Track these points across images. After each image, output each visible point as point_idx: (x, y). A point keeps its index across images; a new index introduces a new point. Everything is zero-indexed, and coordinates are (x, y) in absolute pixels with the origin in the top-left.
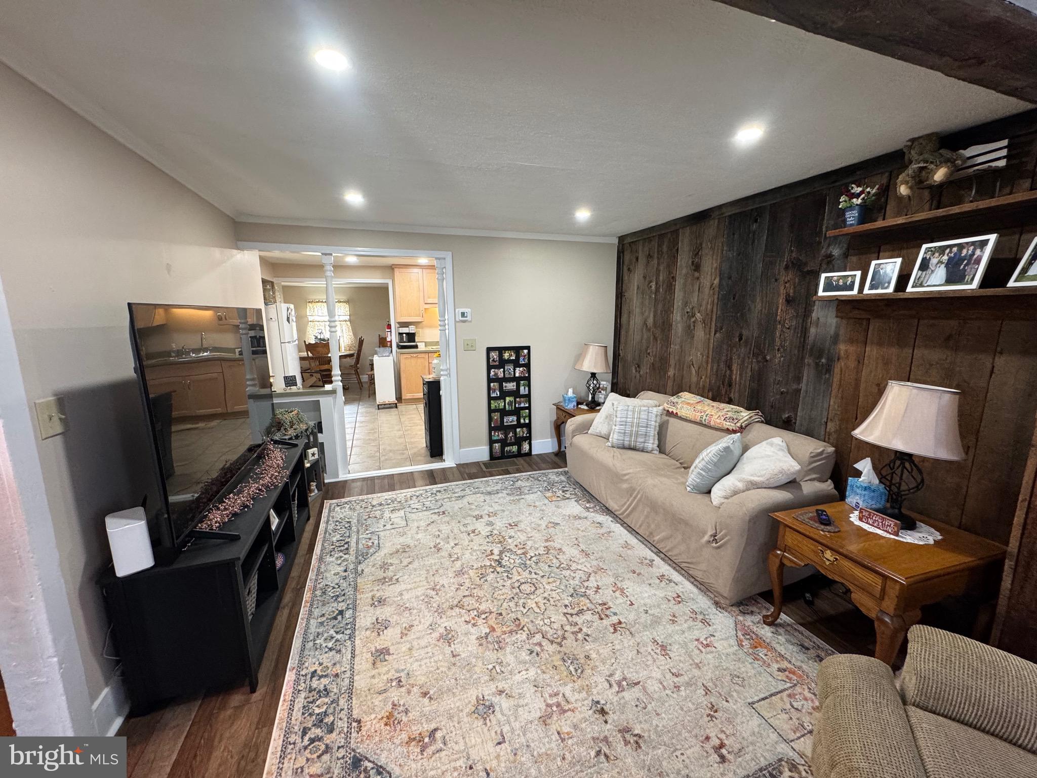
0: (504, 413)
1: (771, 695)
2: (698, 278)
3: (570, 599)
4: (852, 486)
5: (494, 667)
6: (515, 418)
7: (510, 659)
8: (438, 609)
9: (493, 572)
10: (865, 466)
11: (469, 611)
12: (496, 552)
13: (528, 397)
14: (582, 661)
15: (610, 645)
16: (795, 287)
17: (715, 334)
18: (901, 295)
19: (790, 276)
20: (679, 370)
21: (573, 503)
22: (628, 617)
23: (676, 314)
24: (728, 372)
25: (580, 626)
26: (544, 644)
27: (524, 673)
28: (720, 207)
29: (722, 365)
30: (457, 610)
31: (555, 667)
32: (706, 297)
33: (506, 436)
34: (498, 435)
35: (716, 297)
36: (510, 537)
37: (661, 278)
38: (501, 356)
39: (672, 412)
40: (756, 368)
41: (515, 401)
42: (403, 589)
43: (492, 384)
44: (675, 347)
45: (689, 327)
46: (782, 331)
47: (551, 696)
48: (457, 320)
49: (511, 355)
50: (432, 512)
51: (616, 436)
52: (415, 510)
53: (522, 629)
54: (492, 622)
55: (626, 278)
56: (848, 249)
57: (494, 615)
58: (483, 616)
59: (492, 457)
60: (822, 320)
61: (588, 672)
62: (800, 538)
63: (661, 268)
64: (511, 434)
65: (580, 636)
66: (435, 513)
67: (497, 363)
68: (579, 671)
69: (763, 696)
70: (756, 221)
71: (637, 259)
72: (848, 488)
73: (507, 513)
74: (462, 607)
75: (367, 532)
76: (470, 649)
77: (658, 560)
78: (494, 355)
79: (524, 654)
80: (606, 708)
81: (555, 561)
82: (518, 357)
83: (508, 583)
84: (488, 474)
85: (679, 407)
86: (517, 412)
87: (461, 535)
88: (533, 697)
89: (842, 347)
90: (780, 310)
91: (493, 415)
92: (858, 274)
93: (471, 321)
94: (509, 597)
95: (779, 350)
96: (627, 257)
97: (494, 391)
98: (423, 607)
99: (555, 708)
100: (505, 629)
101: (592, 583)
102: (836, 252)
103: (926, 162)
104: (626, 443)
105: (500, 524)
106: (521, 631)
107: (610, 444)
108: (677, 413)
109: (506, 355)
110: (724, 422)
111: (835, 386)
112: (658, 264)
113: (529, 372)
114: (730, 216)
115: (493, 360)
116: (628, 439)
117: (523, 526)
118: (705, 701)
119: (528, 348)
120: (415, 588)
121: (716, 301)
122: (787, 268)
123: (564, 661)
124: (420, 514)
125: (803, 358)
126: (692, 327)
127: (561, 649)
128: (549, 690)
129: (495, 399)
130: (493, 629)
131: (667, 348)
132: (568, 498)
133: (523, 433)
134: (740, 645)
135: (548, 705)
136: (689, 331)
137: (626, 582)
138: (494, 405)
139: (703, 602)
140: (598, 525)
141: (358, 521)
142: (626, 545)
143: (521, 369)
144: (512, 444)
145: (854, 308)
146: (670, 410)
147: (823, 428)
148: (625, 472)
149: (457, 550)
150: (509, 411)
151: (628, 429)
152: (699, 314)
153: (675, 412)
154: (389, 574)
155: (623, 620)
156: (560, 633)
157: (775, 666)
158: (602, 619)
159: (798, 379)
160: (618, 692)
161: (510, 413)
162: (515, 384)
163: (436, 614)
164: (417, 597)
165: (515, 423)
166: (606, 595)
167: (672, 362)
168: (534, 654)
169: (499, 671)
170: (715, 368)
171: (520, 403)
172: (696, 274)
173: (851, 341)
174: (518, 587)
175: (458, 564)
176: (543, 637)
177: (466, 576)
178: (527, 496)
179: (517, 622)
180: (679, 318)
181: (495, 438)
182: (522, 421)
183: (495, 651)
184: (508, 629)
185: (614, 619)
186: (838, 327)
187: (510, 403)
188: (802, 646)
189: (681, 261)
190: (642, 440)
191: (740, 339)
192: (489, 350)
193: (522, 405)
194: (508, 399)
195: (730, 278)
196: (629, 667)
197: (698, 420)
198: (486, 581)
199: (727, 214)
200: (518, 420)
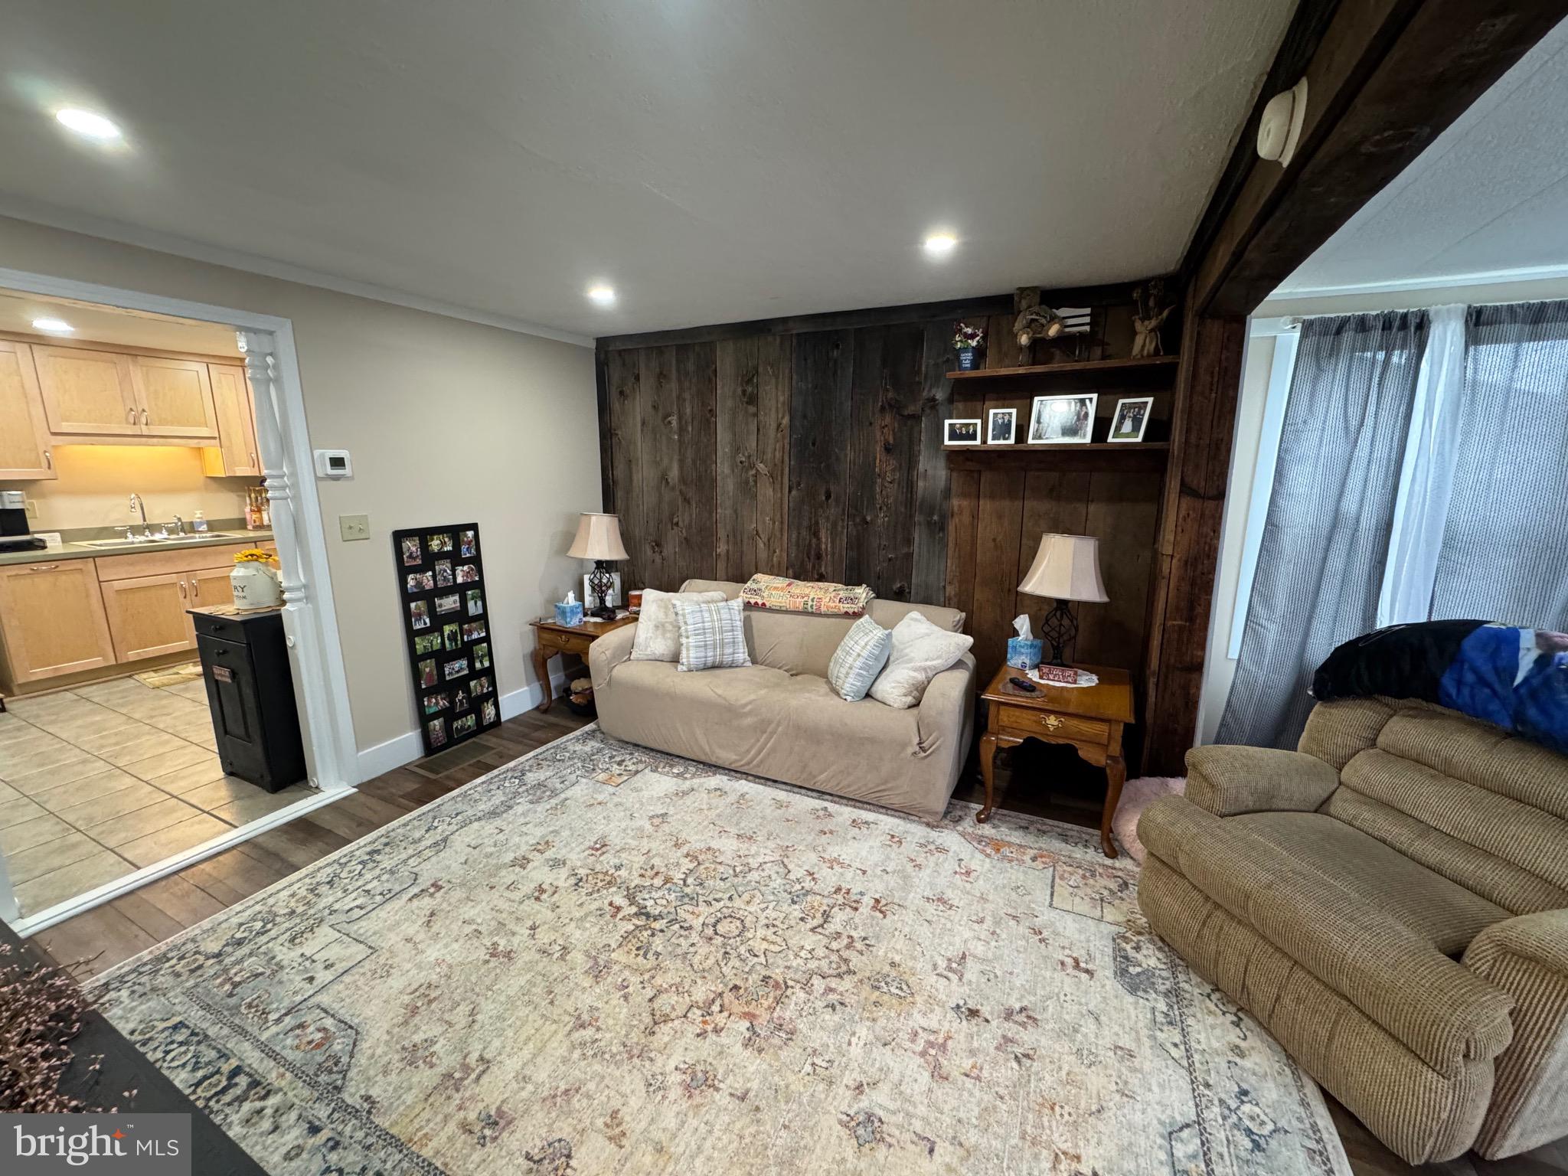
0: (442, 657)
1: (1052, 887)
2: (756, 415)
3: (796, 907)
4: (1014, 647)
5: (813, 1064)
6: (464, 663)
7: (818, 1038)
8: (629, 1052)
9: (653, 935)
10: (1023, 623)
11: (685, 1016)
12: (619, 900)
13: (483, 618)
14: (893, 973)
15: (897, 933)
16: (894, 434)
17: (790, 492)
18: (1021, 446)
19: (888, 420)
20: (735, 543)
21: (649, 776)
22: (877, 888)
23: (722, 463)
24: (814, 541)
25: (845, 934)
26: (833, 986)
27: (854, 1040)
28: (784, 320)
29: (804, 533)
30: (666, 1028)
31: (876, 1004)
32: (771, 441)
33: (452, 702)
34: (437, 703)
35: (787, 441)
36: (618, 868)
37: (688, 411)
38: (424, 546)
39: (756, 603)
40: (855, 533)
41: (461, 630)
42: (518, 1067)
43: (413, 605)
44: (724, 512)
45: (747, 482)
46: (883, 485)
47: (913, 1041)
48: (320, 474)
49: (443, 544)
50: (406, 897)
51: (692, 653)
52: (357, 913)
53: (787, 987)
54: (738, 1008)
55: (616, 406)
56: (952, 394)
57: (729, 997)
58: (716, 1008)
59: (429, 747)
60: (929, 472)
61: (912, 980)
62: (1017, 712)
63: (687, 396)
64: (461, 695)
65: (859, 945)
66: (416, 896)
67: (419, 562)
68: (905, 987)
69: (1049, 892)
70: (837, 346)
71: (637, 378)
72: (1010, 650)
73: (566, 833)
74: (667, 1019)
75: (273, 1017)
76: (752, 1069)
77: (832, 807)
78: (411, 546)
79: (827, 1017)
80: (971, 1005)
81: (721, 869)
82: (457, 545)
83: (694, 937)
84: (451, 784)
85: (765, 595)
86: (466, 651)
87: (522, 907)
88: (898, 1060)
89: (955, 502)
90: (878, 461)
91: (421, 665)
92: (979, 422)
93: (351, 478)
94: (720, 956)
95: (881, 508)
96: (615, 374)
97: (419, 616)
98: (597, 1067)
99: (933, 1052)
100: (766, 1004)
101: (797, 873)
102: (940, 395)
103: (1037, 314)
104: (710, 660)
105: (576, 857)
106: (789, 992)
107: (685, 668)
108: (764, 604)
109: (435, 544)
110: (841, 605)
111: (951, 545)
112: (681, 390)
113: (480, 571)
114: (798, 335)
115: (411, 556)
116: (711, 654)
117: (617, 841)
118: (1022, 929)
119: (474, 527)
120: (541, 1050)
121: (787, 447)
122: (883, 409)
123: (878, 988)
124: (382, 913)
125: (911, 516)
126: (752, 483)
127: (859, 976)
128: (903, 1036)
129: (423, 632)
130: (750, 1016)
131: (711, 513)
132: (637, 772)
133: (482, 686)
134: (988, 856)
135: (923, 1054)
136: (747, 489)
137: (830, 849)
138: (421, 644)
139: (916, 831)
140: (718, 793)
141: (207, 1007)
142: (780, 805)
143: (466, 568)
144: (464, 714)
145: (967, 459)
146: (752, 601)
147: (942, 592)
148: (743, 702)
149: (544, 937)
150: (452, 651)
151: (709, 638)
152: (761, 465)
153: (760, 602)
154: (447, 1060)
155: (877, 896)
156: (834, 957)
157: (1027, 858)
158: (856, 909)
159: (909, 541)
160: (960, 979)
161: (455, 656)
162: (457, 597)
163: (635, 1060)
164: (565, 1061)
165: (466, 672)
166: (829, 878)
167: (722, 533)
168: (838, 1007)
169: (824, 1064)
170: (794, 536)
171: (470, 632)
172: (752, 409)
173: (964, 495)
174: (716, 934)
175: (577, 957)
176: (824, 978)
177: (616, 968)
178: (569, 793)
179: (771, 982)
180: (727, 471)
181: (433, 710)
182: (478, 665)
183: (791, 1043)
184: (771, 1000)
185: (868, 901)
186: (949, 480)
187: (453, 637)
188: (1021, 827)
189: (723, 387)
190: (731, 650)
191: (828, 497)
192: (399, 536)
193: (475, 636)
194: (447, 629)
195: (805, 417)
196: (940, 945)
197: (801, 609)
198: (657, 954)
199: (794, 332)
200: (471, 665)
